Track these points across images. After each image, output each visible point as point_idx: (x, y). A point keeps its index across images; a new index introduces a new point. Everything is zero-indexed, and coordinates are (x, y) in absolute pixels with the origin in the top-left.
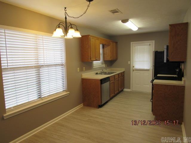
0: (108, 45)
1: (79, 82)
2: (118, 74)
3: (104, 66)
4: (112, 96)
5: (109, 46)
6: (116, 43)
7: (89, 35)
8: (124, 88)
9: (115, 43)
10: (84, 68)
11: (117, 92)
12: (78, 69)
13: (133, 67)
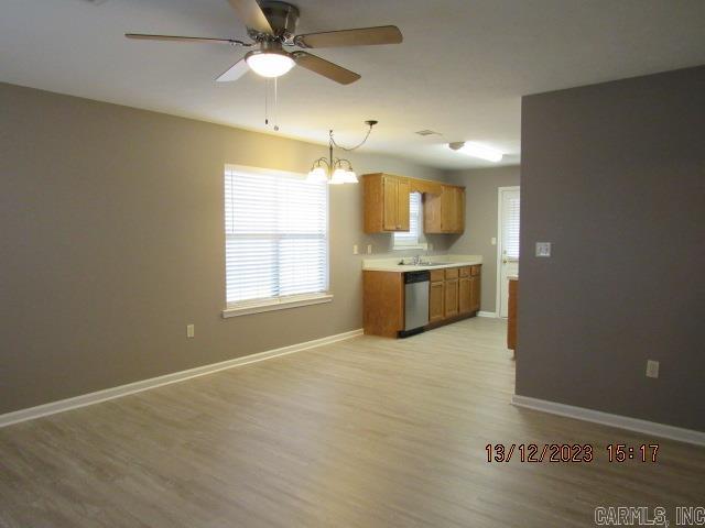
0: (435, 195)
1: (356, 278)
2: (459, 269)
3: (425, 246)
4: (435, 318)
5: (437, 196)
6: (462, 189)
7: (381, 174)
8: (478, 310)
9: (455, 190)
10: (369, 247)
11: (455, 312)
12: (356, 247)
13: (505, 252)
